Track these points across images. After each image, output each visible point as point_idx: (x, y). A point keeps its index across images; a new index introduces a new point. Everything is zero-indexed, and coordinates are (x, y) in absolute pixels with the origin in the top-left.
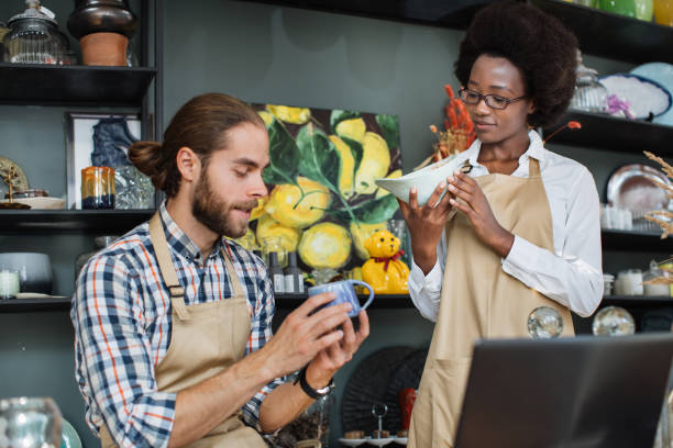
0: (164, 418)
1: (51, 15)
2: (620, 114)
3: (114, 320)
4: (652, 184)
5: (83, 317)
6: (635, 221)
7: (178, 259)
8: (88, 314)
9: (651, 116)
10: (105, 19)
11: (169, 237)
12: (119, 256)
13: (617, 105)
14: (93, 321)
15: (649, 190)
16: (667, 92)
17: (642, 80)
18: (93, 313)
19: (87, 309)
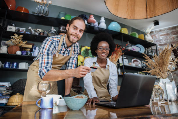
0: (45, 72)
1: (55, 30)
2: (134, 50)
3: (49, 50)
4: (137, 61)
5: (43, 46)
6: (136, 66)
7: (63, 46)
8: (44, 46)
9: (138, 51)
10: (63, 31)
11: (63, 41)
12: (55, 42)
13: (134, 49)
14: (44, 48)
15: (137, 62)
16: (140, 48)
17: (137, 46)
18: (45, 47)
19: (44, 45)
